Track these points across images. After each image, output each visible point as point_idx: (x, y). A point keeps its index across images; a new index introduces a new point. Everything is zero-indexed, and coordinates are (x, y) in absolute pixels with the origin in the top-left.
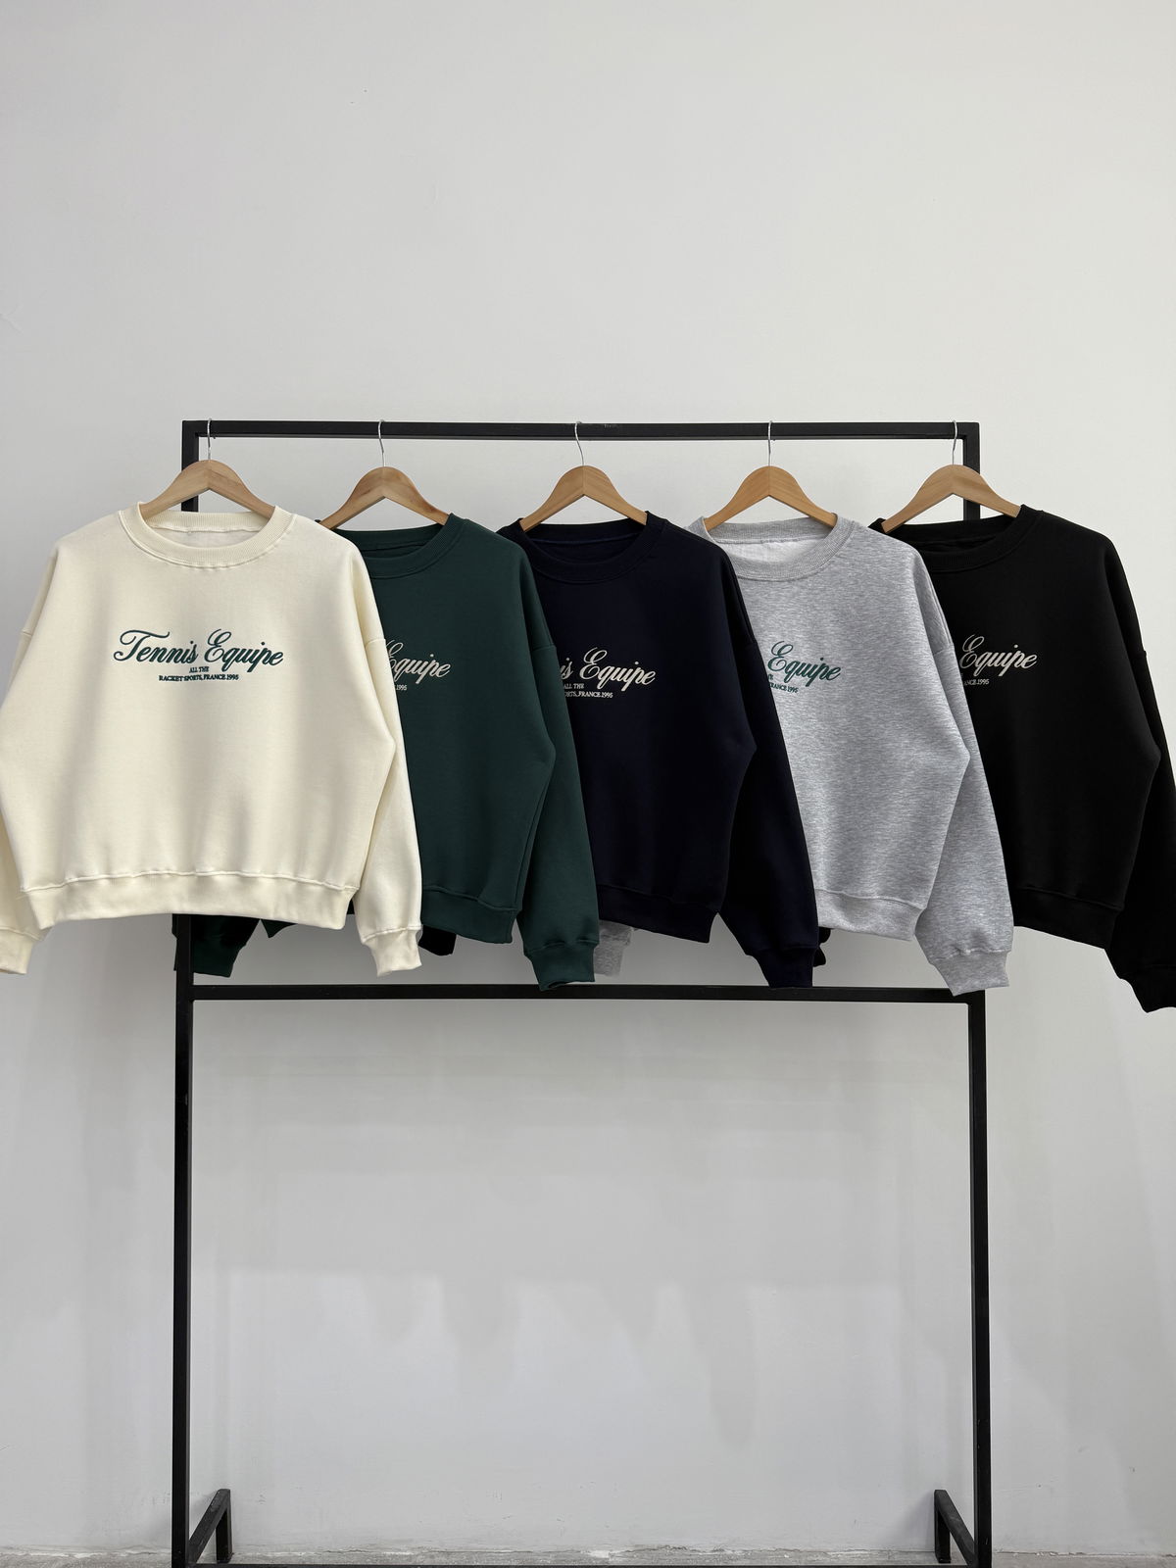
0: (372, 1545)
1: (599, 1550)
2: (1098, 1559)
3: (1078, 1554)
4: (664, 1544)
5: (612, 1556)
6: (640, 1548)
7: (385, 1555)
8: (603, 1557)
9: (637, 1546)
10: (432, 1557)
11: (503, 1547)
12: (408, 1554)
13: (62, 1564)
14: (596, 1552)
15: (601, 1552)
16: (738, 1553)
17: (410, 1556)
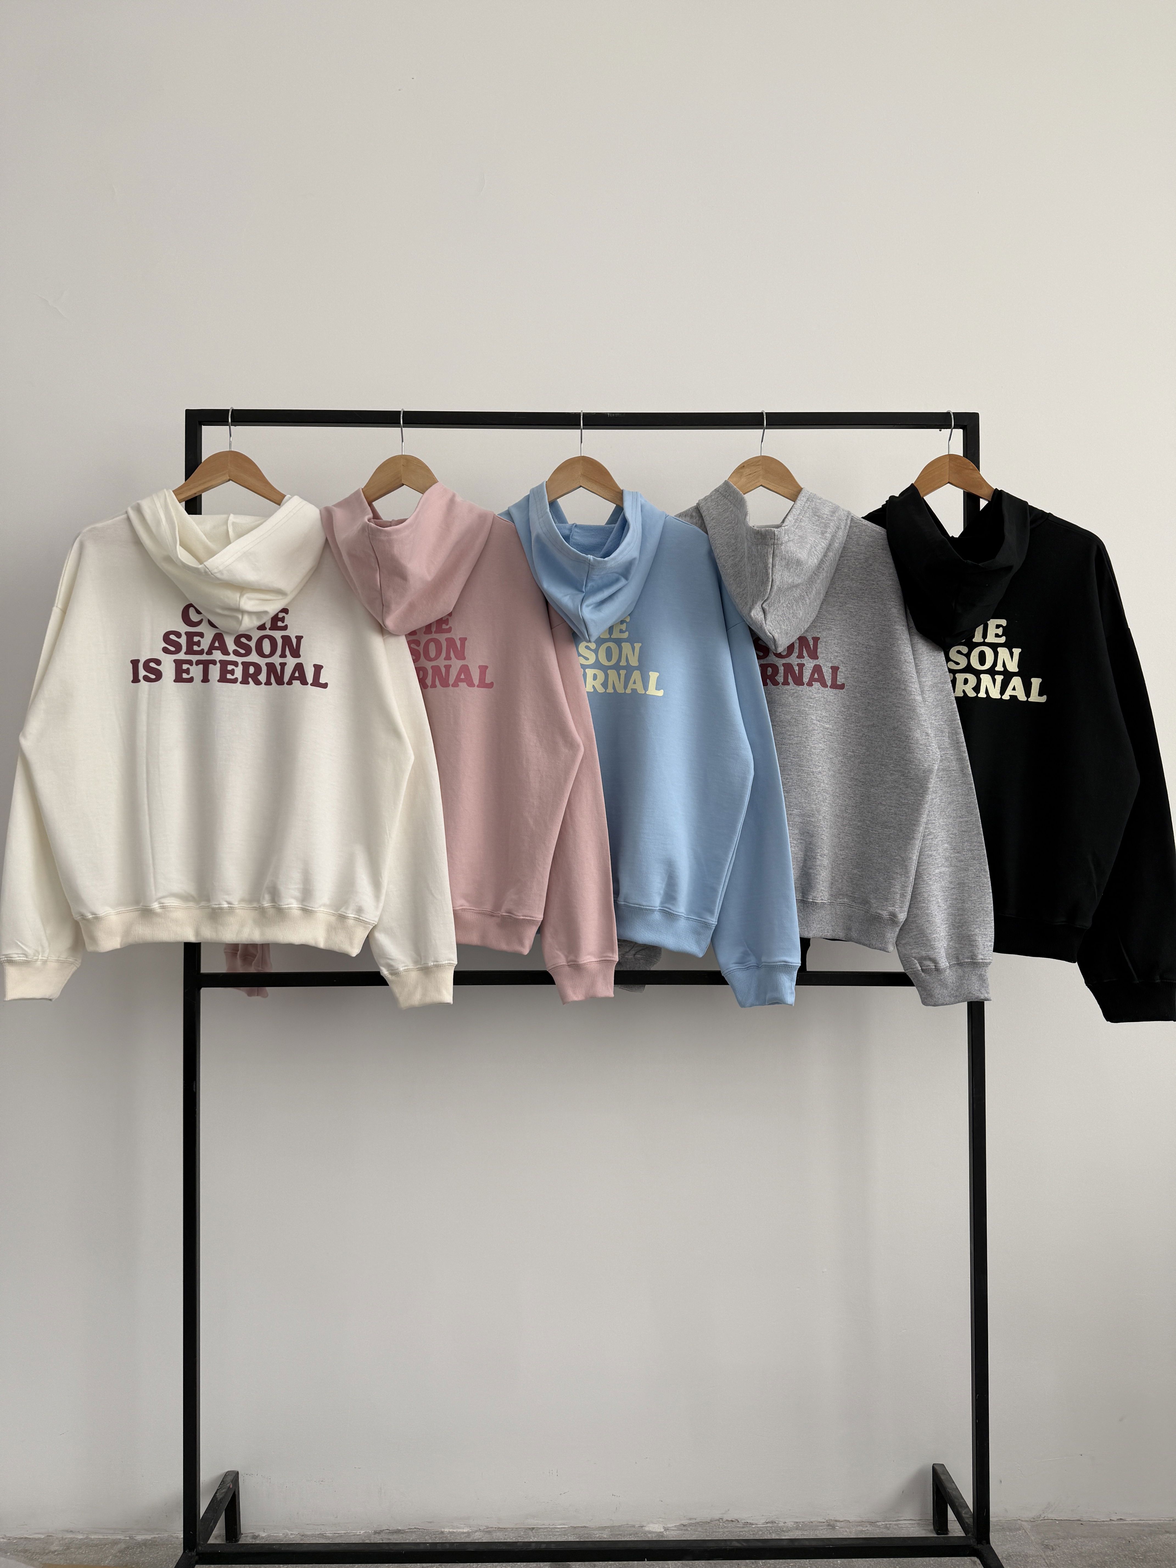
0: (431, 1522)
1: (653, 1523)
2: (1137, 1525)
3: (1118, 1519)
4: (717, 1516)
5: (666, 1529)
6: (693, 1521)
7: (442, 1533)
8: (659, 1531)
9: (690, 1519)
10: (489, 1532)
11: (560, 1522)
12: (465, 1531)
13: (123, 1546)
14: (651, 1525)
15: (656, 1526)
16: (790, 1524)
17: (468, 1534)
